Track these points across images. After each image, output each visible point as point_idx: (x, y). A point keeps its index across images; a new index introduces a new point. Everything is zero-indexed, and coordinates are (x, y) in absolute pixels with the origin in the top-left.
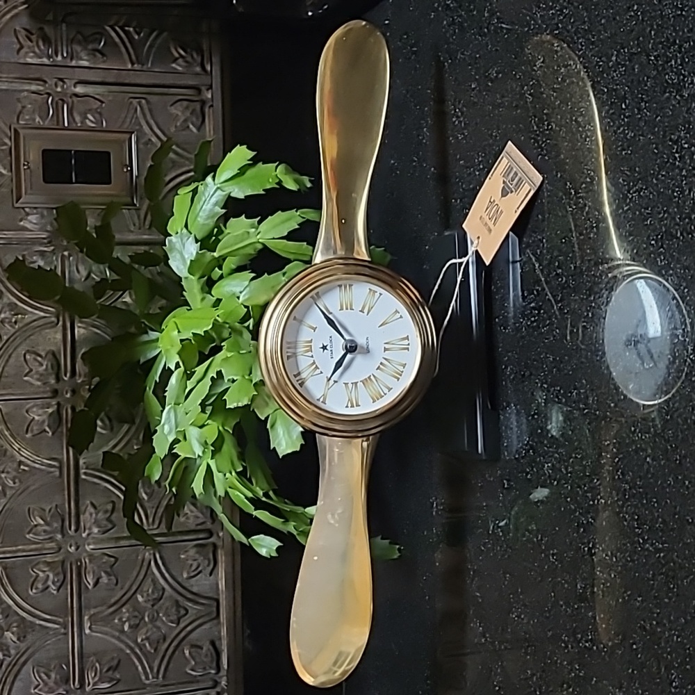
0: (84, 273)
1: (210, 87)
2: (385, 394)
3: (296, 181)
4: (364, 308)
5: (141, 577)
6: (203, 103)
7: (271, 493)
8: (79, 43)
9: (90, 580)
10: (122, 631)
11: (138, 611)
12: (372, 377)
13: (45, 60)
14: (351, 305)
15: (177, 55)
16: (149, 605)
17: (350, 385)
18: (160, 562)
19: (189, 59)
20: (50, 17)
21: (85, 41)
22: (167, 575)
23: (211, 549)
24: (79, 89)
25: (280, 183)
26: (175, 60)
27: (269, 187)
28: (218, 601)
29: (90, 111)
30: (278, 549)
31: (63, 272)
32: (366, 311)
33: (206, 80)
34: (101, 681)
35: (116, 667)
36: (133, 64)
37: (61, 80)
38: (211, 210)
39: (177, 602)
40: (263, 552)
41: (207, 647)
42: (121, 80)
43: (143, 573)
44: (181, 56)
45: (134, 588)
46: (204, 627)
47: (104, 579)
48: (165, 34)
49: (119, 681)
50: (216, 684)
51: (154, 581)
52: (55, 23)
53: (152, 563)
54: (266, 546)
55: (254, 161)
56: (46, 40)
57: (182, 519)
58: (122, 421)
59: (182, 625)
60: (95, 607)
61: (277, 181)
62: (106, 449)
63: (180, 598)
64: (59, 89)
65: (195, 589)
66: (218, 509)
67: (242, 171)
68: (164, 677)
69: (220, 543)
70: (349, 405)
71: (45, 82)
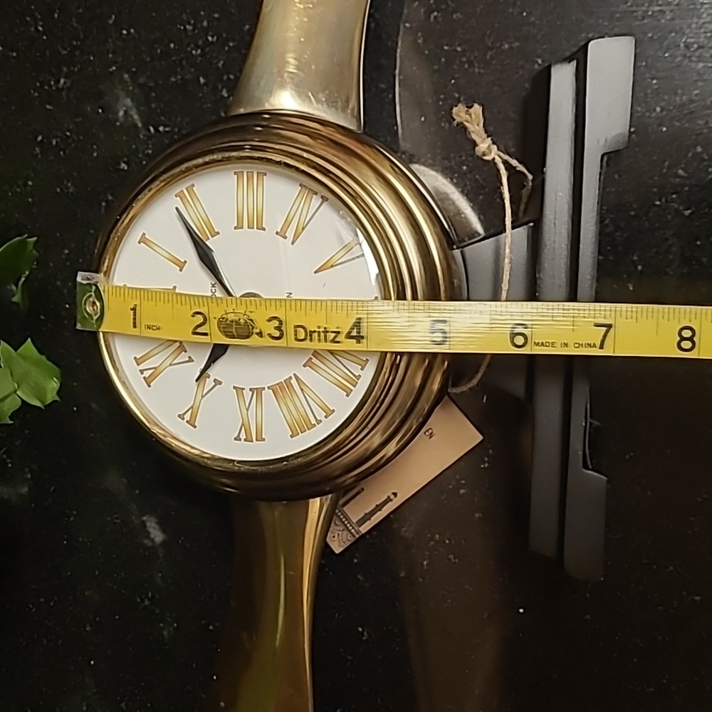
2: (319, 422)
4: (287, 223)
12: (294, 381)
14: (260, 220)
17: (247, 394)
32: (290, 234)
70: (243, 436)
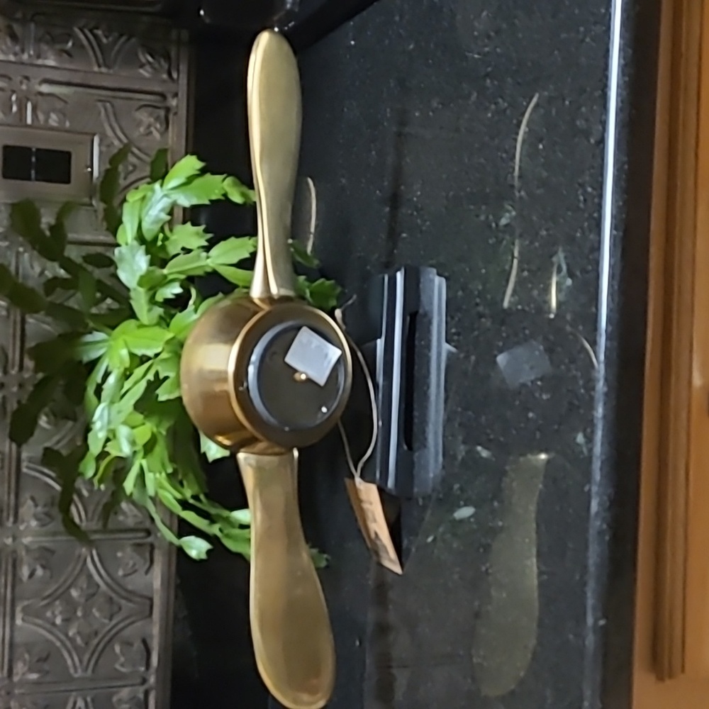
0: (37, 269)
1: (176, 95)
3: (243, 195)
5: (76, 572)
6: (168, 110)
7: (202, 497)
8: (47, 43)
9: (25, 572)
10: (54, 624)
11: (71, 605)
13: (12, 58)
15: (143, 60)
16: (82, 600)
18: (96, 558)
19: (156, 66)
20: (19, 15)
21: (53, 41)
22: (102, 572)
23: (148, 548)
24: (45, 88)
25: (225, 195)
26: (142, 66)
27: (214, 197)
28: (151, 600)
29: (54, 111)
30: (208, 552)
31: (17, 268)
33: (172, 87)
34: (31, 670)
35: (45, 658)
36: (99, 66)
37: (27, 78)
38: (157, 216)
39: (111, 599)
40: (193, 554)
41: (138, 645)
42: (86, 82)
43: (78, 568)
44: (149, 63)
45: (69, 582)
46: (135, 625)
47: (40, 572)
48: (133, 40)
49: (47, 672)
50: (144, 681)
51: (90, 576)
52: (24, 22)
53: (89, 560)
54: (197, 548)
55: (203, 172)
56: (14, 37)
57: (121, 518)
58: (67, 418)
59: (114, 622)
60: (28, 599)
61: (223, 192)
62: (48, 444)
63: (113, 595)
64: (24, 87)
65: (130, 587)
66: (152, 509)
67: (190, 180)
68: (93, 671)
69: (156, 544)
71: (10, 79)
